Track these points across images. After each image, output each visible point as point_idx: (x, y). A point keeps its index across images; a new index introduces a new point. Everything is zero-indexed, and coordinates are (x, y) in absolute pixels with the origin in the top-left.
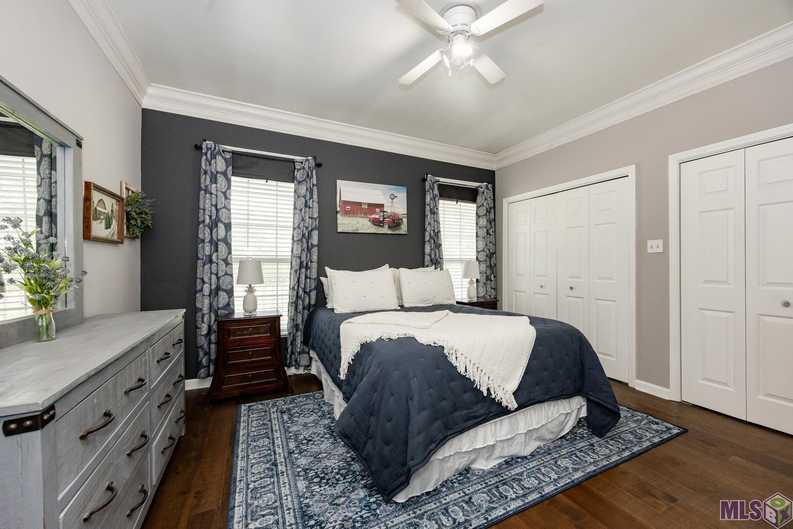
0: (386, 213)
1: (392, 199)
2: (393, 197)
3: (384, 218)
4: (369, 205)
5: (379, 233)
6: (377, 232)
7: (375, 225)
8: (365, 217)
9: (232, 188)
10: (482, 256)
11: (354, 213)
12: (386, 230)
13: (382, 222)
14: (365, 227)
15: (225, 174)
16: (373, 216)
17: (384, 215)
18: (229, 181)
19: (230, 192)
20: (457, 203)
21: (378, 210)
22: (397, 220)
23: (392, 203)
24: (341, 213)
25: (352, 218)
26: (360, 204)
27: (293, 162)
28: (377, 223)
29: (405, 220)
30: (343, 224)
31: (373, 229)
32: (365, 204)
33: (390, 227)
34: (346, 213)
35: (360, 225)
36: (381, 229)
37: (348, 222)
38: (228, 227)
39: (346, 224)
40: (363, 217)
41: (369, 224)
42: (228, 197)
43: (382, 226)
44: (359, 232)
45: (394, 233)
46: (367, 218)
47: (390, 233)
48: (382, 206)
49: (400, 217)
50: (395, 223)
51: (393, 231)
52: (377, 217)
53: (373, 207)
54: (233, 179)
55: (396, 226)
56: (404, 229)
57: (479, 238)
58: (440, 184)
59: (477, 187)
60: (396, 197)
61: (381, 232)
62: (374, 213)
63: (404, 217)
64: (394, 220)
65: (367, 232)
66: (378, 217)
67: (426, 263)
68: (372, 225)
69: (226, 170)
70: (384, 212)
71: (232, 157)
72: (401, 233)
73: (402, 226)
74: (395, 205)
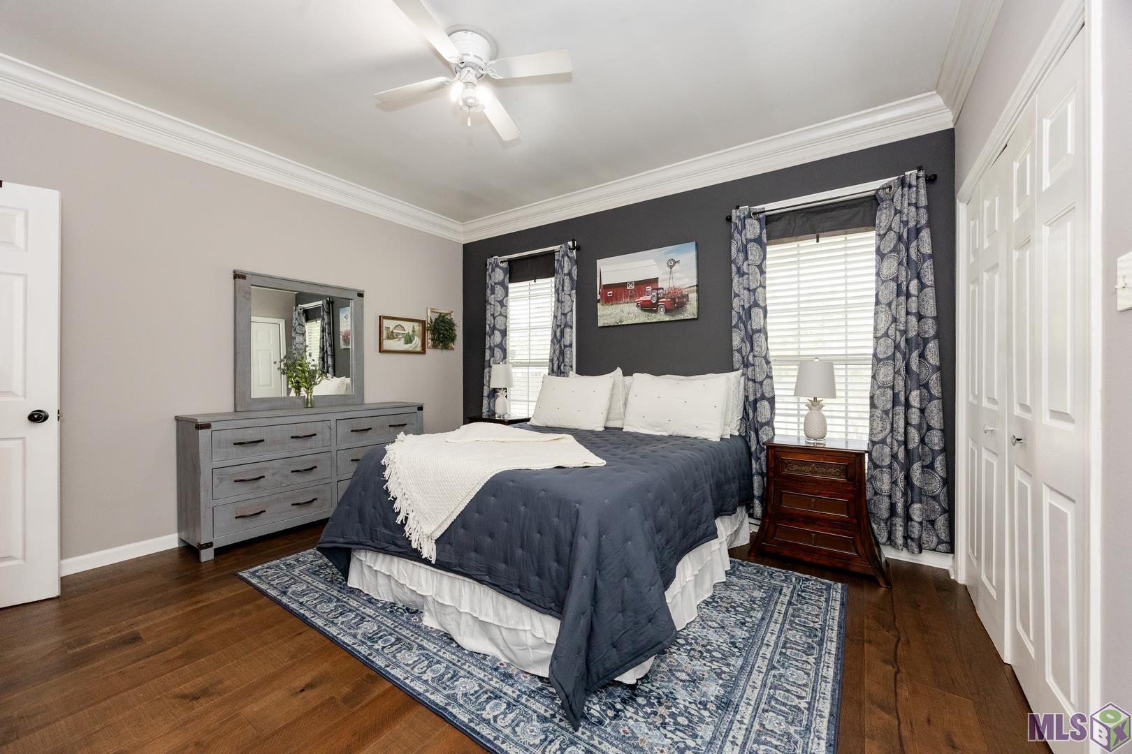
0: (661, 291)
1: (671, 267)
2: (672, 263)
3: (658, 299)
4: (637, 283)
5: (651, 321)
6: (648, 321)
7: (646, 311)
8: (631, 302)
9: (510, 295)
10: (886, 349)
11: (617, 300)
12: (661, 316)
13: (656, 305)
14: (631, 316)
15: (502, 284)
16: (643, 298)
17: (658, 294)
18: (506, 289)
19: (507, 300)
20: (818, 241)
21: (649, 288)
22: (679, 298)
23: (671, 273)
24: (601, 303)
25: (614, 306)
26: (624, 285)
27: (553, 253)
28: (648, 307)
29: (693, 297)
30: (603, 316)
31: (643, 317)
32: (631, 283)
33: (667, 311)
34: (608, 301)
35: (625, 314)
36: (653, 315)
37: (610, 312)
38: (504, 333)
39: (608, 315)
40: (628, 302)
41: (637, 310)
42: (505, 304)
43: (656, 311)
44: (623, 323)
45: (673, 319)
46: (635, 302)
47: (668, 319)
48: (656, 280)
49: (685, 292)
50: (675, 302)
51: (673, 316)
52: (648, 298)
53: (641, 285)
54: (511, 285)
55: (677, 308)
56: (691, 311)
57: (880, 308)
58: (767, 216)
59: (878, 190)
60: (678, 262)
61: (654, 320)
62: (643, 293)
63: (691, 292)
64: (673, 299)
65: (634, 322)
66: (650, 299)
67: (736, 365)
68: (641, 312)
69: (504, 279)
70: (658, 289)
71: (509, 265)
72: (685, 318)
73: (688, 306)
74: (676, 275)
